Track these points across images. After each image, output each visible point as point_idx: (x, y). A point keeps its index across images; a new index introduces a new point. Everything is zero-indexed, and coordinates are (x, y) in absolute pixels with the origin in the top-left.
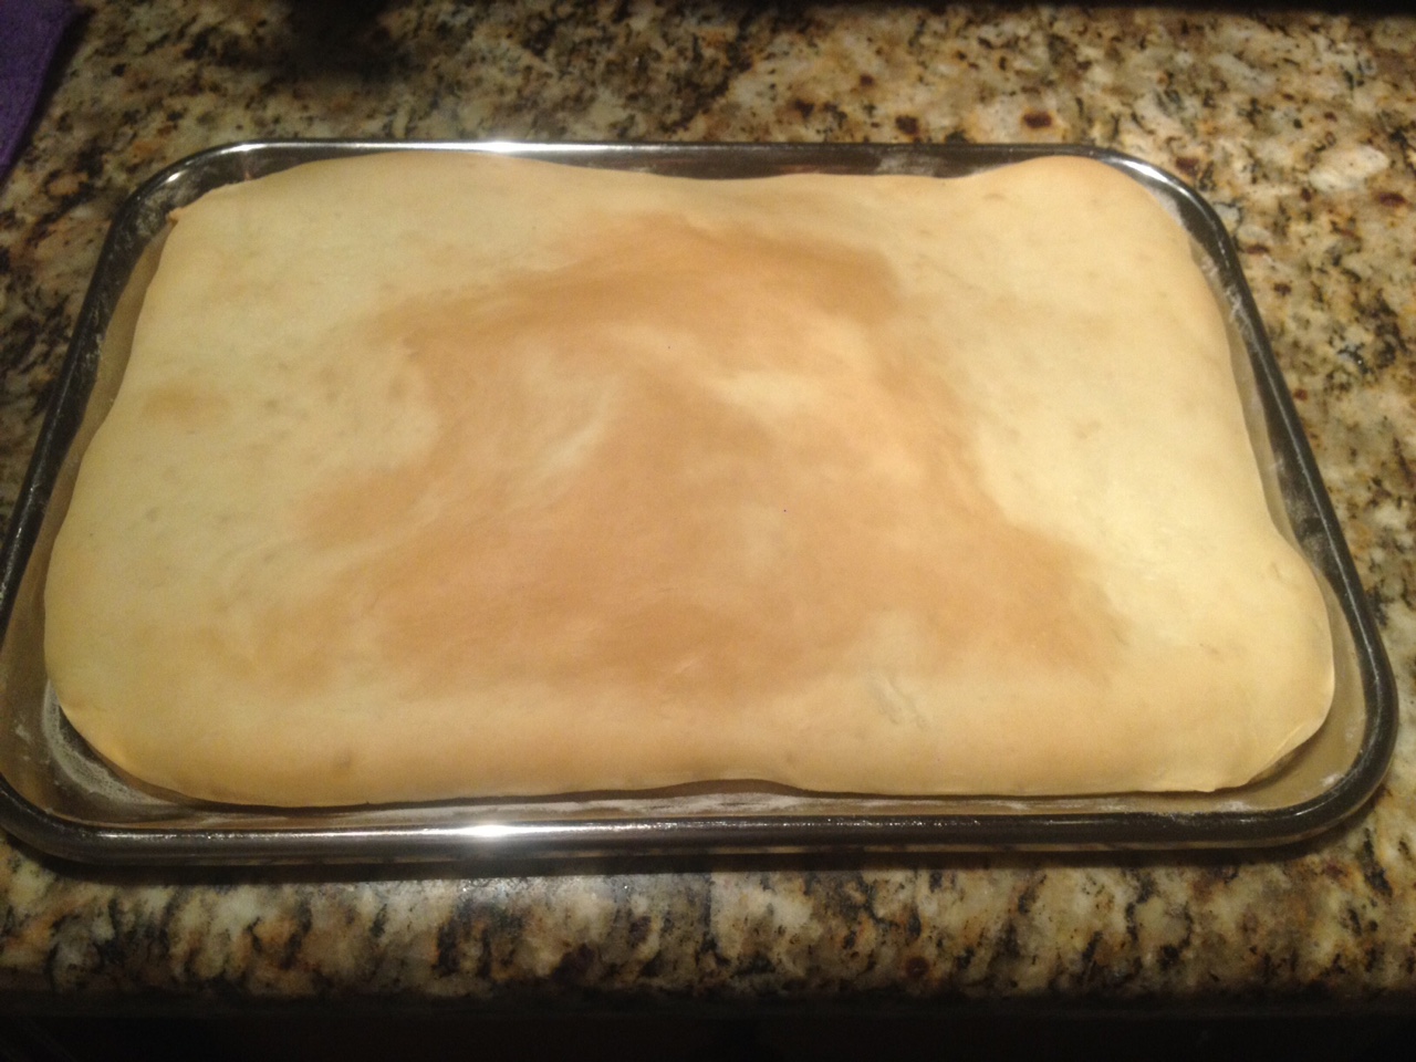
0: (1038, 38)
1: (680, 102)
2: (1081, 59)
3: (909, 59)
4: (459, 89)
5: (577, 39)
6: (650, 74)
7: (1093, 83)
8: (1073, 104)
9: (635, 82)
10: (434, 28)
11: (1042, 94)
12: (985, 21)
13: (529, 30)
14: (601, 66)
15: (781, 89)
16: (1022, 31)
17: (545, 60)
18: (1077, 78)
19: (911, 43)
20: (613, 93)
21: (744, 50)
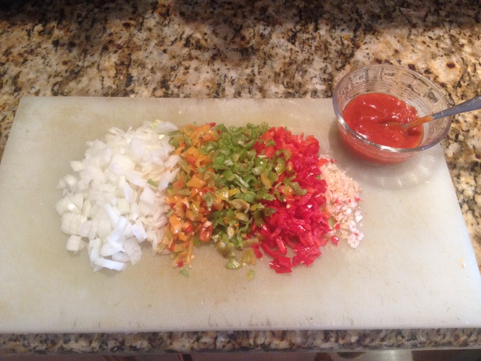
0: (446, 36)
1: (340, 60)
2: (461, 43)
3: (408, 43)
4: (271, 57)
5: (304, 39)
6: (329, 50)
7: (466, 52)
8: (461, 60)
9: (325, 53)
10: (259, 35)
11: (451, 56)
12: (429, 30)
13: (289, 35)
14: (313, 48)
15: (371, 55)
16: (441, 34)
17: (296, 46)
18: (461, 50)
19: (408, 39)
20: (319, 58)
21: (357, 41)
